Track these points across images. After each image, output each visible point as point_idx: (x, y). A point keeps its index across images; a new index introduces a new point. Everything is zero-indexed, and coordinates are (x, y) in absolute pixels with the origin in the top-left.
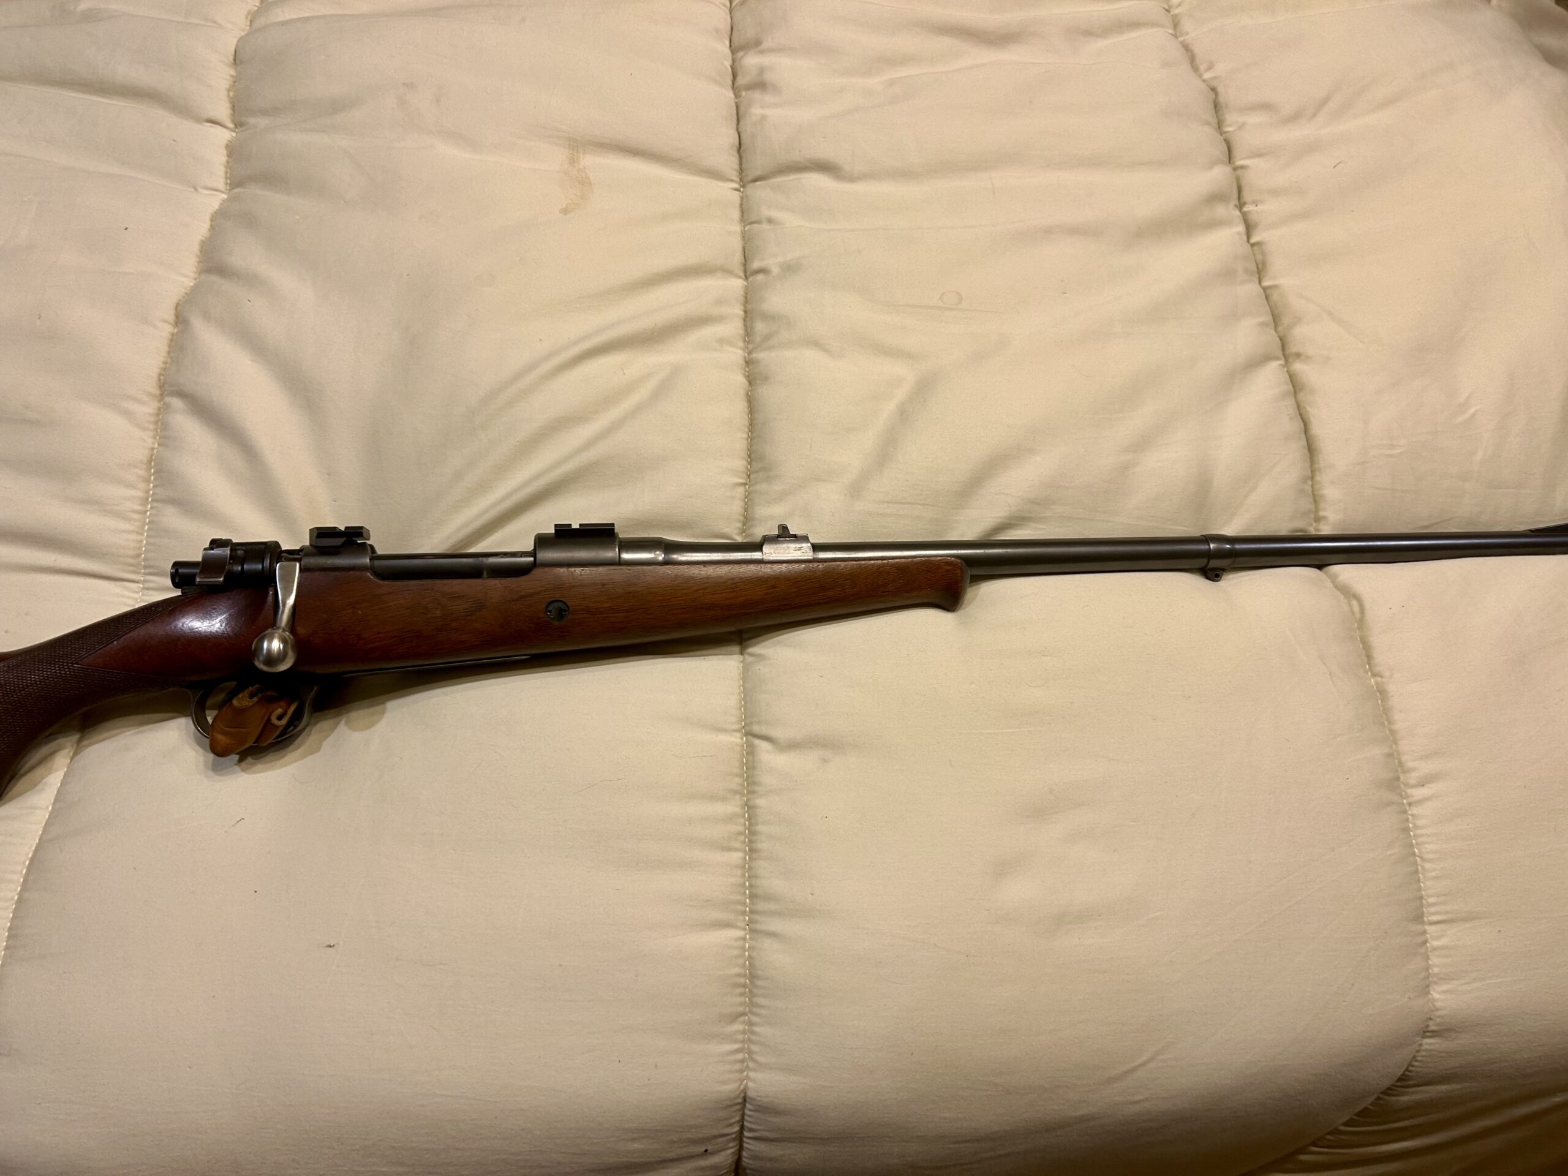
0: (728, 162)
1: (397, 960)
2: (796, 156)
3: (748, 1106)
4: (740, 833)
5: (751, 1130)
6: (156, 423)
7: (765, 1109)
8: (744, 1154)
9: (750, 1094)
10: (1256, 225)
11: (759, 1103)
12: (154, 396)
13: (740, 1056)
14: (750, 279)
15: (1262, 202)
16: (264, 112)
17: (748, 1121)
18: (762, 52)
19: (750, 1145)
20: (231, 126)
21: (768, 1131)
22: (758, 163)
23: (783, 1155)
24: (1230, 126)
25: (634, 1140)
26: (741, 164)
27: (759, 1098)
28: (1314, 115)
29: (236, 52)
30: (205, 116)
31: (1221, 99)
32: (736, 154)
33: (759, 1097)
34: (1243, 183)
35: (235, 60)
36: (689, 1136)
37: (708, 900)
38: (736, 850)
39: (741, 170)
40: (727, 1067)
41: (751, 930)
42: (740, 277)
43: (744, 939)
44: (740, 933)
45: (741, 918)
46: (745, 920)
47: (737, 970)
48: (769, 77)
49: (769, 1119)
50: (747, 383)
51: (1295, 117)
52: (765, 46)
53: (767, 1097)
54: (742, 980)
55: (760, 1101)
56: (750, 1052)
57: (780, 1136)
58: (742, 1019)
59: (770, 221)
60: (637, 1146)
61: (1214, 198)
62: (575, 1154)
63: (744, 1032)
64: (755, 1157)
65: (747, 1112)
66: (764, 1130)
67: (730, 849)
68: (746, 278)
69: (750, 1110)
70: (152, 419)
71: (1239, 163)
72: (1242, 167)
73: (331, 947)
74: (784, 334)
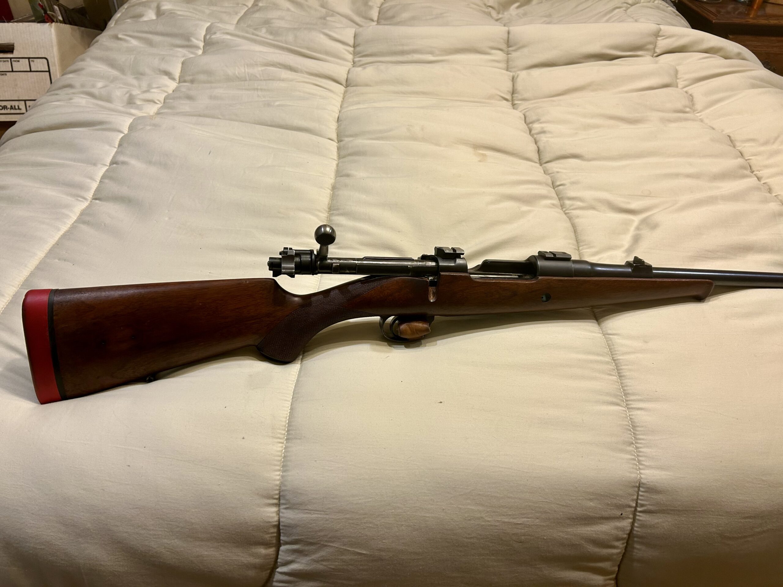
0: (535, 157)
1: (472, 408)
2: (563, 153)
3: (641, 489)
4: (613, 369)
5: (642, 505)
7: (652, 490)
8: (636, 524)
9: (643, 481)
10: (762, 178)
11: (648, 486)
13: (635, 462)
14: (557, 188)
15: (761, 170)
16: (351, 136)
17: (641, 500)
18: (541, 123)
19: (642, 517)
20: (337, 141)
21: (651, 505)
22: (547, 156)
23: (658, 523)
24: (739, 147)
25: (591, 500)
26: (539, 157)
27: (648, 483)
28: (774, 143)
29: (338, 118)
30: (327, 137)
31: (733, 138)
32: (537, 153)
33: (648, 482)
34: (751, 164)
35: (338, 120)
36: (615, 501)
37: (607, 393)
39: (540, 160)
40: (631, 466)
41: (627, 408)
42: (552, 188)
43: (626, 411)
44: (624, 409)
45: (623, 403)
47: (626, 423)
48: (545, 129)
49: (653, 497)
50: (568, 219)
51: (766, 143)
52: (541, 121)
53: (652, 482)
54: (629, 428)
55: (649, 484)
56: (639, 461)
57: (657, 509)
58: (632, 445)
59: (558, 172)
60: (592, 504)
61: (743, 167)
62: (563, 506)
63: (634, 452)
64: (642, 526)
65: (640, 493)
66: (649, 505)
67: (611, 375)
68: (555, 188)
69: (643, 492)
70: (326, 219)
71: (747, 158)
72: (749, 159)
73: (441, 403)
74: (579, 204)
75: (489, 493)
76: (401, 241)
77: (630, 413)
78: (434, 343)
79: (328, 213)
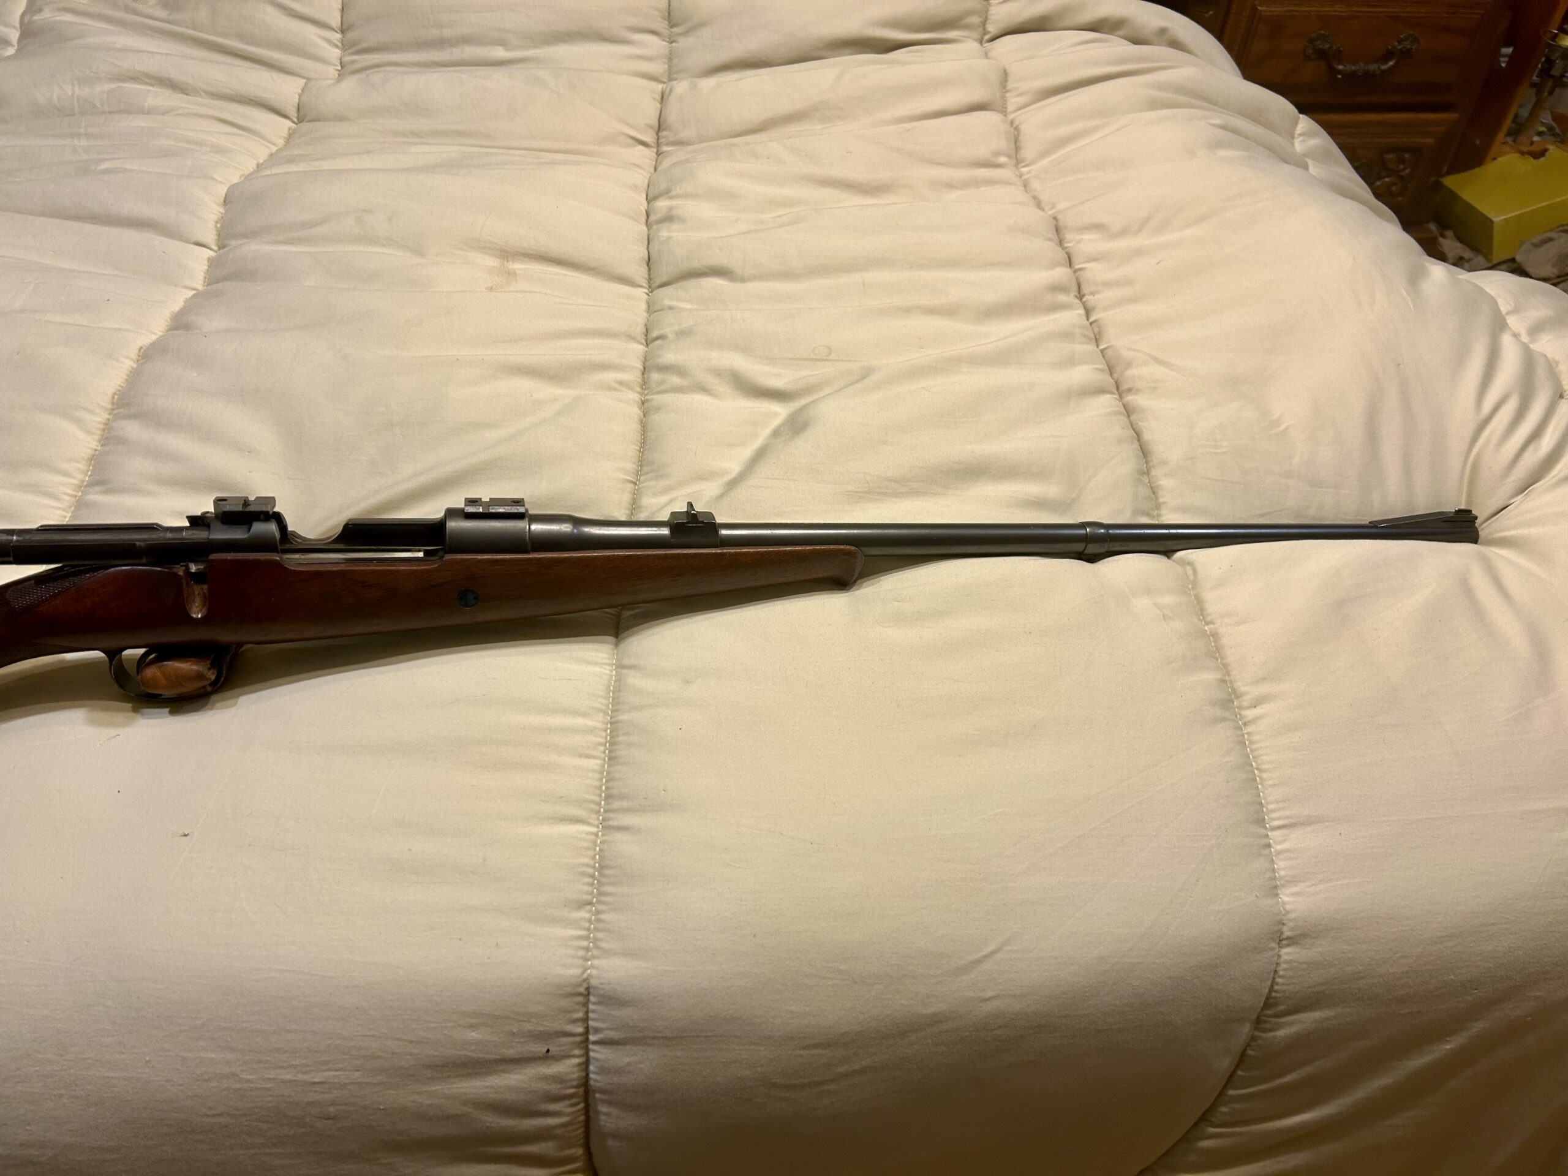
0: (639, 273)
1: (249, 845)
2: (696, 264)
3: (592, 999)
4: (600, 744)
5: (597, 1031)
6: (104, 430)
7: (612, 1000)
8: (591, 1068)
9: (594, 982)
10: (1094, 308)
11: (602, 992)
12: (106, 409)
13: (585, 943)
14: (650, 346)
15: (1098, 292)
16: (244, 236)
17: (594, 1020)
18: (671, 198)
19: (598, 1053)
20: (215, 248)
21: (613, 1029)
22: (664, 272)
23: (629, 1064)
24: (1069, 242)
25: (472, 1027)
26: (649, 275)
27: (601, 986)
28: (1139, 230)
29: (226, 195)
30: (193, 240)
31: (1061, 223)
32: (645, 266)
33: (601, 984)
34: (1081, 280)
35: (225, 201)
36: (529, 1027)
37: (562, 797)
38: (595, 758)
39: (650, 279)
40: (572, 952)
41: (603, 828)
42: (642, 344)
43: (596, 835)
44: (594, 830)
45: (595, 816)
46: (598, 819)
47: (586, 860)
48: (675, 212)
49: (613, 1013)
50: (642, 414)
51: (1124, 232)
52: (674, 193)
53: (609, 984)
54: (590, 871)
55: (603, 989)
56: (595, 940)
57: (624, 1036)
58: (588, 907)
59: (671, 308)
60: (474, 1035)
61: (1056, 288)
62: (411, 1042)
63: (590, 921)
64: (604, 1070)
65: (591, 1007)
66: (608, 1029)
67: (589, 757)
68: (647, 345)
69: (594, 1003)
70: (101, 426)
71: (1077, 267)
72: (1080, 269)
73: (186, 835)
74: (676, 380)
75: (245, 1025)
76: (250, 472)
77: (605, 838)
78: (232, 701)
79: (110, 414)
